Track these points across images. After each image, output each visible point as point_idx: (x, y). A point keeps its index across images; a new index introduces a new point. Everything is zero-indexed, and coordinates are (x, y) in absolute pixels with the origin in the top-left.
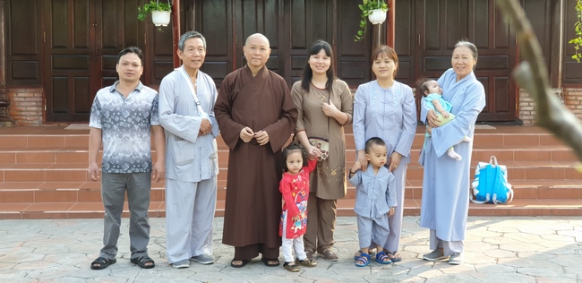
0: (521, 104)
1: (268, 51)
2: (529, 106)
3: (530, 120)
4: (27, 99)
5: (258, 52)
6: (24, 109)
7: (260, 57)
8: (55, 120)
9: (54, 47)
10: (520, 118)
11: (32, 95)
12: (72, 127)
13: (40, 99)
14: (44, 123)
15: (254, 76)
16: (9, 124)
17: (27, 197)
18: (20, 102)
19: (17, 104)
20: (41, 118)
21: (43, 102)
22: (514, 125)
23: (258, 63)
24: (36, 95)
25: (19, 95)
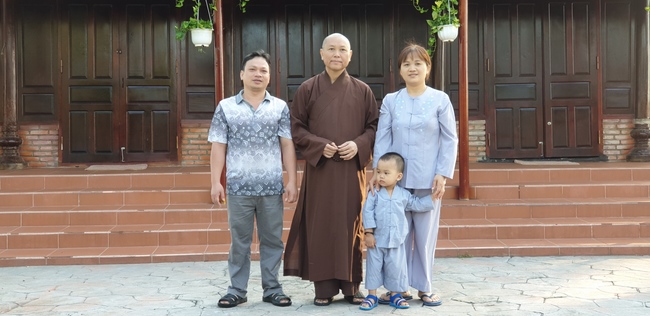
0: (605, 137)
1: (349, 52)
2: (614, 139)
3: (617, 156)
4: (41, 137)
5: (338, 53)
6: (37, 149)
7: (340, 59)
8: (73, 161)
9: (72, 77)
10: (604, 153)
11: (46, 132)
12: (92, 168)
13: (56, 137)
14: (60, 164)
15: (333, 82)
16: (20, 165)
17: (51, 242)
18: (32, 140)
19: (30, 143)
20: (57, 159)
21: (59, 140)
22: (597, 161)
23: (339, 66)
24: (51, 132)
25: (32, 132)
